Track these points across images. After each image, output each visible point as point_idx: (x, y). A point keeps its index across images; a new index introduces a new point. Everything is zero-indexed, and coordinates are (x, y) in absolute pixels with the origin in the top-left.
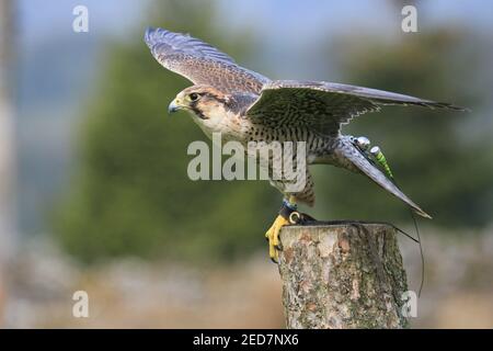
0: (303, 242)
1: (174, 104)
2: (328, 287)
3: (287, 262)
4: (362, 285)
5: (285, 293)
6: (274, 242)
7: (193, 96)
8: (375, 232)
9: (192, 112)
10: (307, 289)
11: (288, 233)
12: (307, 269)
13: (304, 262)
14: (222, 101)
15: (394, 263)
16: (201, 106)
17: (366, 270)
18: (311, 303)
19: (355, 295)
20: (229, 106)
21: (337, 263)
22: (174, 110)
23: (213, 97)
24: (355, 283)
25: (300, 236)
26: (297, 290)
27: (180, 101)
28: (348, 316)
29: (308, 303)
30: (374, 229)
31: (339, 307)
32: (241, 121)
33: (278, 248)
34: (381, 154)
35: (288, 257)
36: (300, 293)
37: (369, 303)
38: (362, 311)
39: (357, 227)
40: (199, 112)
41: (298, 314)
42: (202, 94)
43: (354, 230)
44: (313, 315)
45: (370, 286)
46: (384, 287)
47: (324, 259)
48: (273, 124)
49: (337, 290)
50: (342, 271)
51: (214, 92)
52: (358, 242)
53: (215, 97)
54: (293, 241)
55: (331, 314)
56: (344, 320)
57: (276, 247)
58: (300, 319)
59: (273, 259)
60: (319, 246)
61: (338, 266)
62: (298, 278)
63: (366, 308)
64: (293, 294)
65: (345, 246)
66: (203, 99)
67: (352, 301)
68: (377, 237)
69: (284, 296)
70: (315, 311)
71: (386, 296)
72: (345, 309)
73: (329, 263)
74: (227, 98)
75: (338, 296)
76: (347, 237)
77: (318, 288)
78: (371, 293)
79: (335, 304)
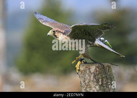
0: (86, 68)
1: (49, 34)
2: (93, 81)
3: (81, 74)
4: (102, 81)
5: (81, 83)
6: (78, 68)
7: (54, 32)
8: (106, 66)
9: (54, 36)
10: (87, 82)
11: (82, 66)
12: (87, 76)
13: (86, 74)
14: (62, 33)
15: (111, 74)
16: (56, 34)
17: (103, 76)
18: (88, 85)
19: (100, 83)
20: (64, 34)
21: (95, 74)
22: (48, 35)
23: (59, 32)
24: (100, 80)
25: (85, 67)
26: (84, 82)
27: (50, 33)
28: (98, 89)
29: (87, 86)
30: (106, 65)
31: (96, 87)
32: (67, 38)
33: (79, 70)
34: (108, 42)
35: (81, 73)
36: (85, 83)
37: (104, 85)
38: (102, 88)
39: (101, 64)
40: (56, 36)
41: (84, 88)
42: (56, 31)
43: (100, 65)
44: (89, 89)
45: (104, 81)
46: (108, 81)
47: (92, 73)
48: (76, 38)
49: (95, 82)
50: (96, 77)
51: (60, 30)
52: (101, 69)
53: (60, 32)
54: (83, 68)
55: (94, 89)
56: (97, 90)
57: (78, 70)
58: (85, 90)
59: (77, 73)
60: (90, 70)
61: (95, 75)
62: (84, 79)
63: (103, 87)
64: (83, 83)
65: (98, 69)
66: (57, 32)
67: (99, 85)
68: (106, 67)
69: (80, 83)
70: (89, 88)
71: (109, 83)
72: (97, 87)
73: (93, 74)
74: (63, 32)
75: (95, 83)
76: (98, 67)
77: (90, 81)
78: (105, 83)
79: (95, 86)
